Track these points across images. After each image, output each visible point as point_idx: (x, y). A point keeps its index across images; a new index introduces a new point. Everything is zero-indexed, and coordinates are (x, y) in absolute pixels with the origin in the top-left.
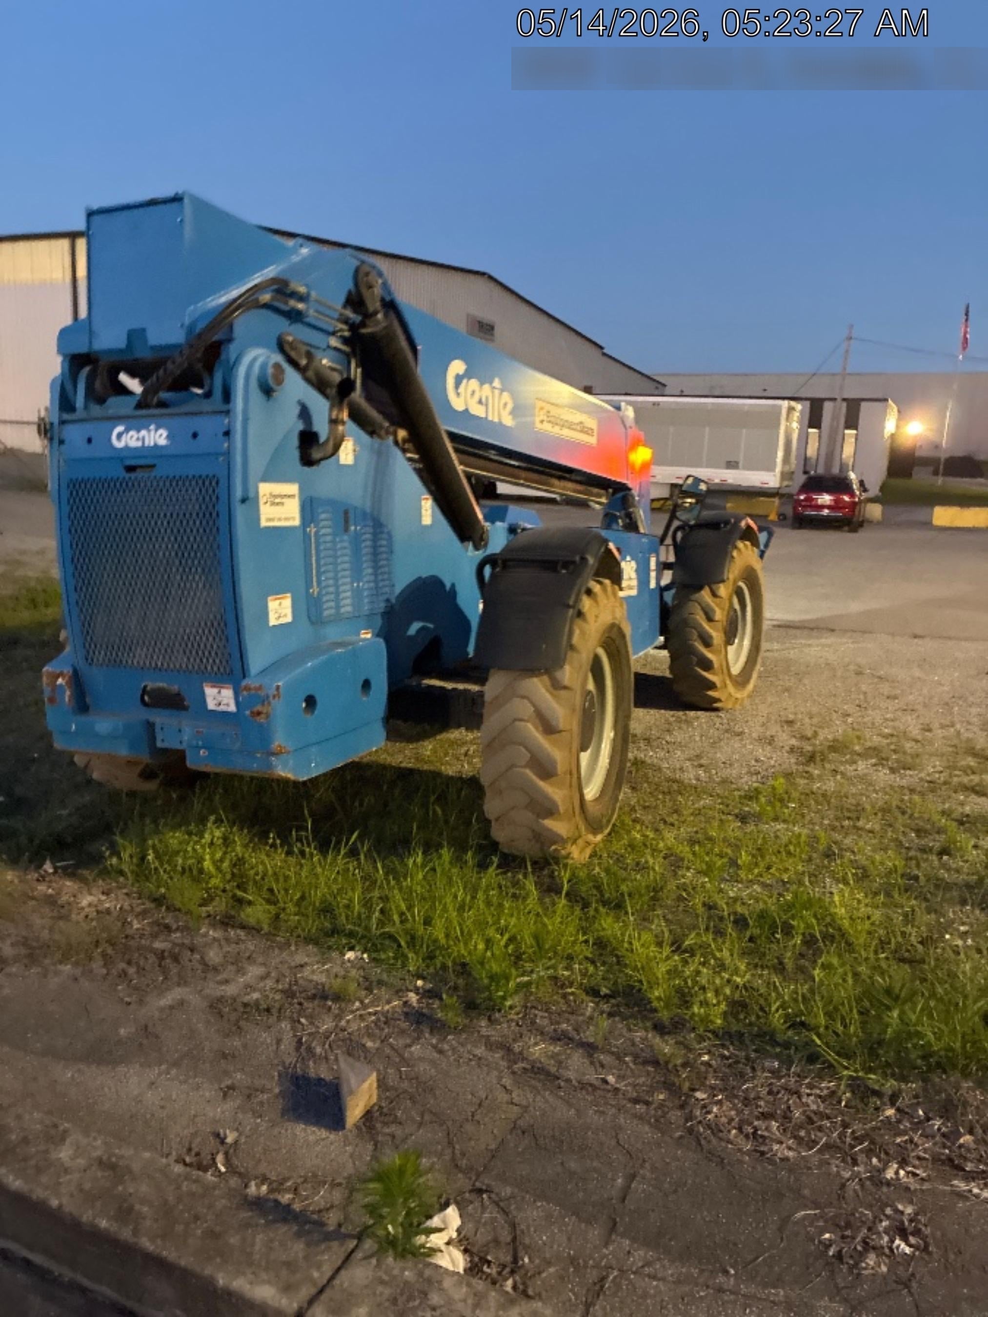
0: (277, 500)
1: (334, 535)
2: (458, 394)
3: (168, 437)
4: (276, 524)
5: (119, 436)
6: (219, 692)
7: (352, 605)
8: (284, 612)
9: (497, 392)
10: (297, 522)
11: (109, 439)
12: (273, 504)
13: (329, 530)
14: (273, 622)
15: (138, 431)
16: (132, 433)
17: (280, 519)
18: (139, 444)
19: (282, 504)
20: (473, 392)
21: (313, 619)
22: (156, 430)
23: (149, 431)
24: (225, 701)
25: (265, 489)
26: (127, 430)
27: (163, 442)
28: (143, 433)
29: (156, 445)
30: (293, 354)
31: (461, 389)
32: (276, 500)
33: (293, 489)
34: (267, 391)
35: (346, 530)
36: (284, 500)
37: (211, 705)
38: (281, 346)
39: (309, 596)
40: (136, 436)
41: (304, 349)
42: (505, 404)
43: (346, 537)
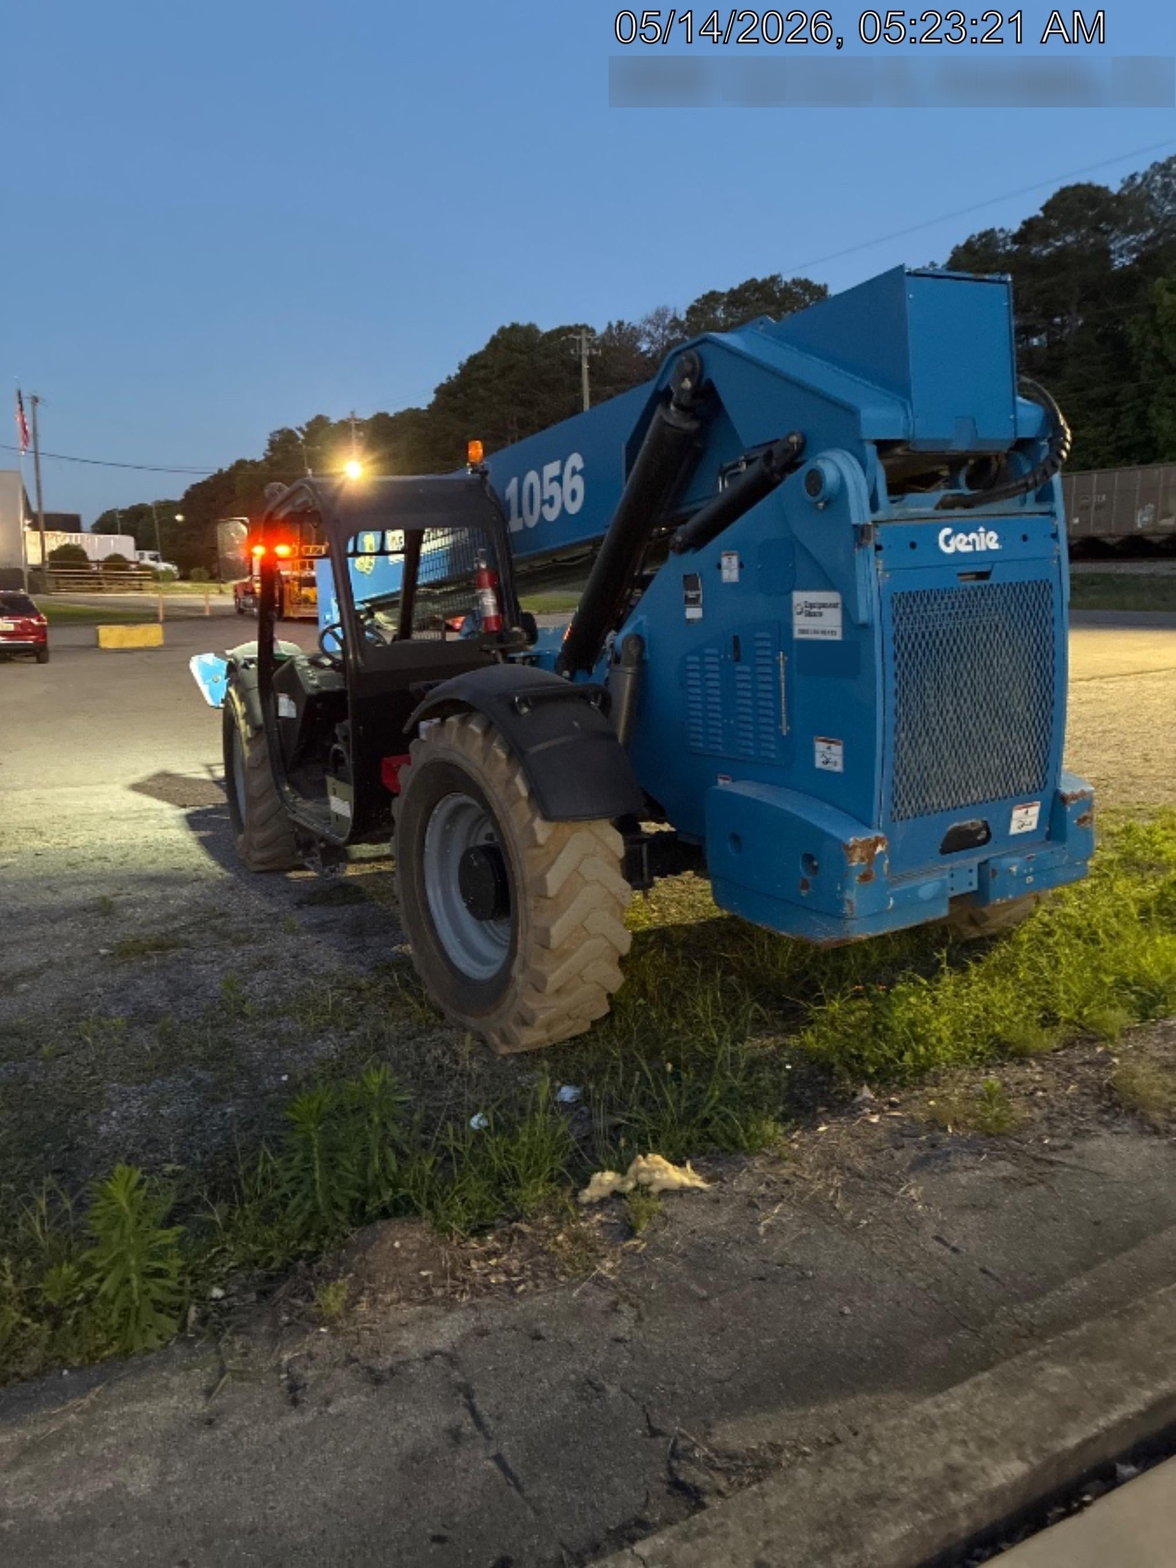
3: (998, 541)
5: (947, 539)
11: (937, 544)
15: (967, 534)
16: (961, 536)
18: (969, 548)
22: (986, 533)
23: (978, 533)
26: (955, 533)
28: (973, 536)
29: (989, 550)
40: (965, 539)
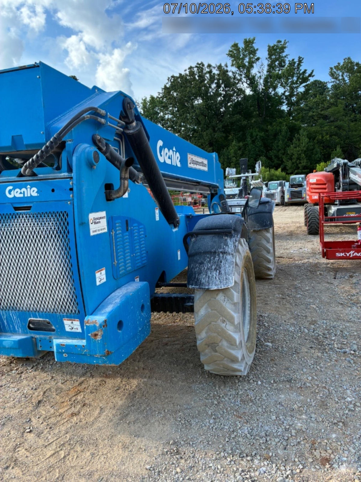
0: (98, 221)
1: (122, 233)
2: (161, 155)
4: (98, 233)
6: (72, 323)
7: (131, 266)
8: (102, 277)
9: (174, 152)
10: (106, 230)
12: (95, 223)
13: (120, 231)
14: (98, 283)
17: (99, 230)
19: (100, 222)
20: (167, 154)
21: (116, 278)
24: (75, 327)
25: (92, 216)
27: (35, 194)
30: (100, 145)
31: (162, 153)
32: (96, 221)
33: (103, 214)
34: (91, 166)
35: (127, 230)
36: (100, 220)
37: (68, 329)
38: (95, 142)
39: (113, 266)
41: (104, 142)
42: (178, 157)
43: (127, 233)
